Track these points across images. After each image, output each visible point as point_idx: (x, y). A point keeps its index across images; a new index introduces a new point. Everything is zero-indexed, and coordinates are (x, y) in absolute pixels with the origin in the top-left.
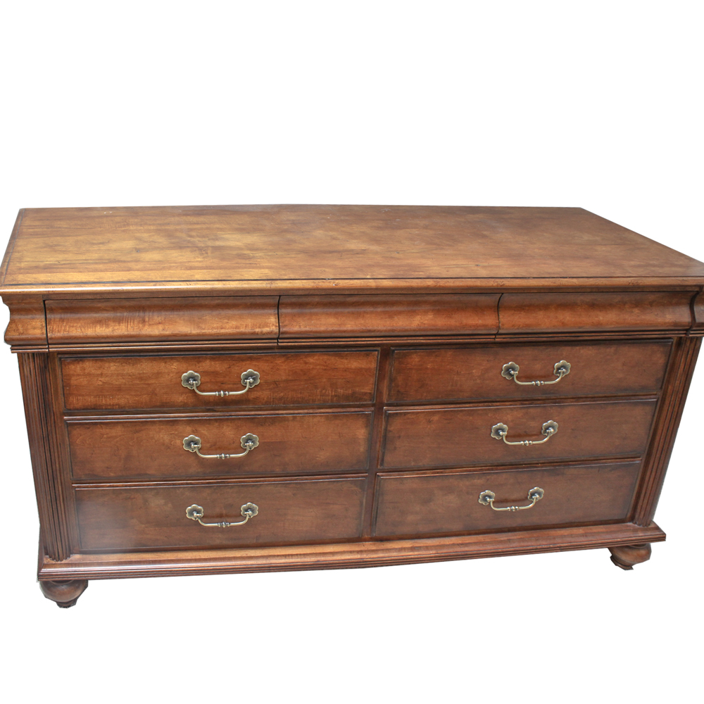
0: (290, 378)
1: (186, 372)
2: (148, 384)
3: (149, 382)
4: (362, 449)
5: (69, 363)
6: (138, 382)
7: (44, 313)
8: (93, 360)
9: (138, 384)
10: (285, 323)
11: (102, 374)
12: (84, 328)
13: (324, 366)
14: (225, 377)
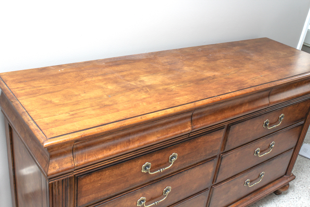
0: (190, 152)
1: (145, 164)
2: (125, 177)
3: (126, 175)
4: (210, 178)
5: (82, 179)
6: (120, 177)
7: (72, 152)
8: (97, 172)
9: (120, 178)
10: (194, 124)
11: (101, 179)
12: (97, 154)
13: (204, 142)
14: (162, 161)
